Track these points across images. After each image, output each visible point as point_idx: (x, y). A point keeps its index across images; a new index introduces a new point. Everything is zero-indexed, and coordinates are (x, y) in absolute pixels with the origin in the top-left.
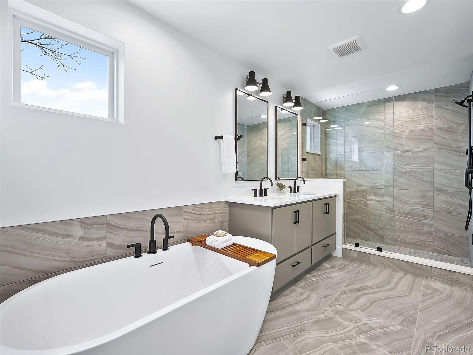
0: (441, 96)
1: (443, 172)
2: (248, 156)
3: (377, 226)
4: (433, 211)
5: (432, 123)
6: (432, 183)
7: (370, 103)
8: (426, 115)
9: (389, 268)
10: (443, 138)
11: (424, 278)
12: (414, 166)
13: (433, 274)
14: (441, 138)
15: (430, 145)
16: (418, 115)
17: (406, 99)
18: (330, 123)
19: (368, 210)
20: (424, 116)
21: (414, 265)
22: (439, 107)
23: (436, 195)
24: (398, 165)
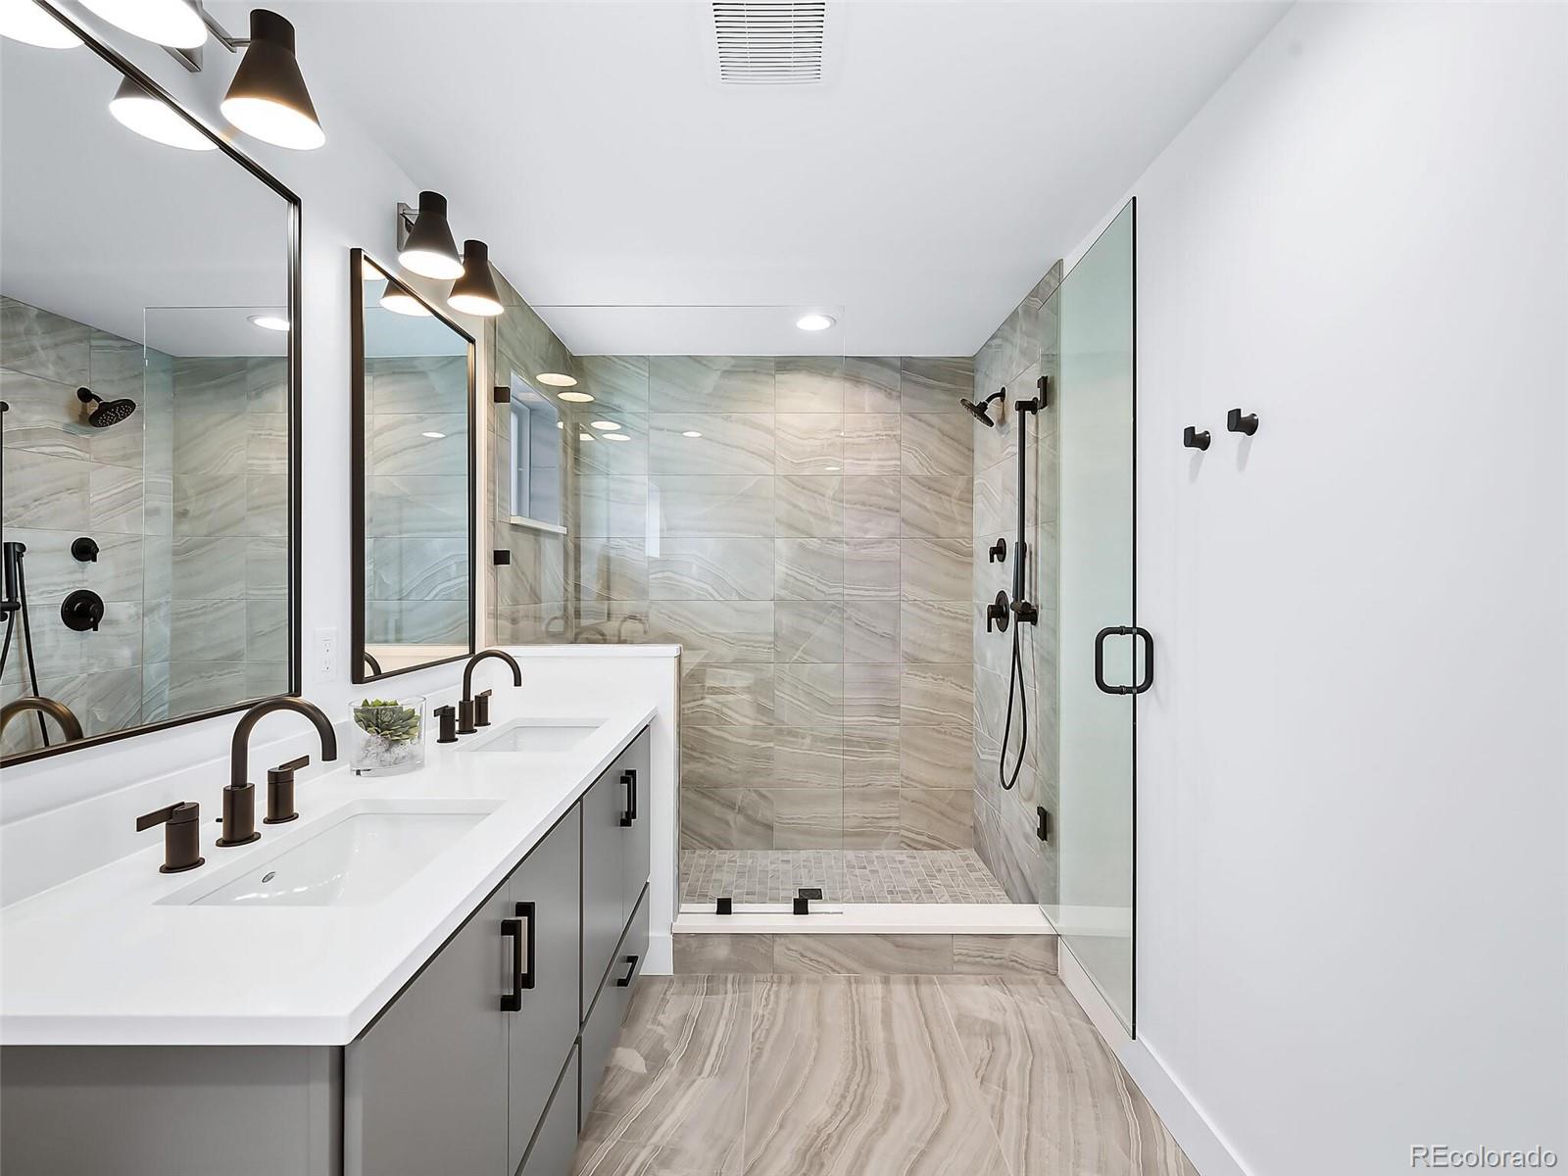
0: (916, 383)
1: (921, 608)
2: (181, 515)
3: (756, 791)
4: (899, 725)
5: (895, 459)
6: (894, 640)
7: (733, 362)
8: (884, 433)
9: (834, 971)
10: (920, 506)
11: (935, 977)
12: (854, 589)
13: (956, 958)
14: (917, 508)
15: (890, 525)
16: (863, 430)
17: (835, 374)
18: (596, 413)
19: (727, 740)
20: (878, 435)
21: (907, 940)
22: (911, 415)
23: (904, 675)
24: (811, 582)
